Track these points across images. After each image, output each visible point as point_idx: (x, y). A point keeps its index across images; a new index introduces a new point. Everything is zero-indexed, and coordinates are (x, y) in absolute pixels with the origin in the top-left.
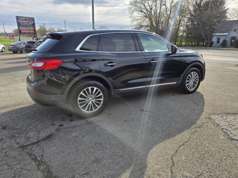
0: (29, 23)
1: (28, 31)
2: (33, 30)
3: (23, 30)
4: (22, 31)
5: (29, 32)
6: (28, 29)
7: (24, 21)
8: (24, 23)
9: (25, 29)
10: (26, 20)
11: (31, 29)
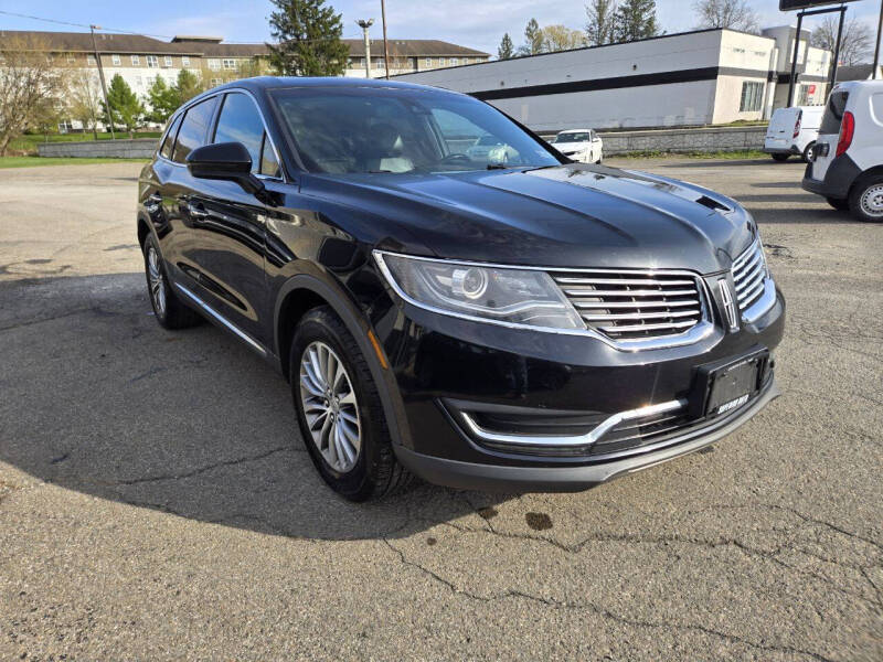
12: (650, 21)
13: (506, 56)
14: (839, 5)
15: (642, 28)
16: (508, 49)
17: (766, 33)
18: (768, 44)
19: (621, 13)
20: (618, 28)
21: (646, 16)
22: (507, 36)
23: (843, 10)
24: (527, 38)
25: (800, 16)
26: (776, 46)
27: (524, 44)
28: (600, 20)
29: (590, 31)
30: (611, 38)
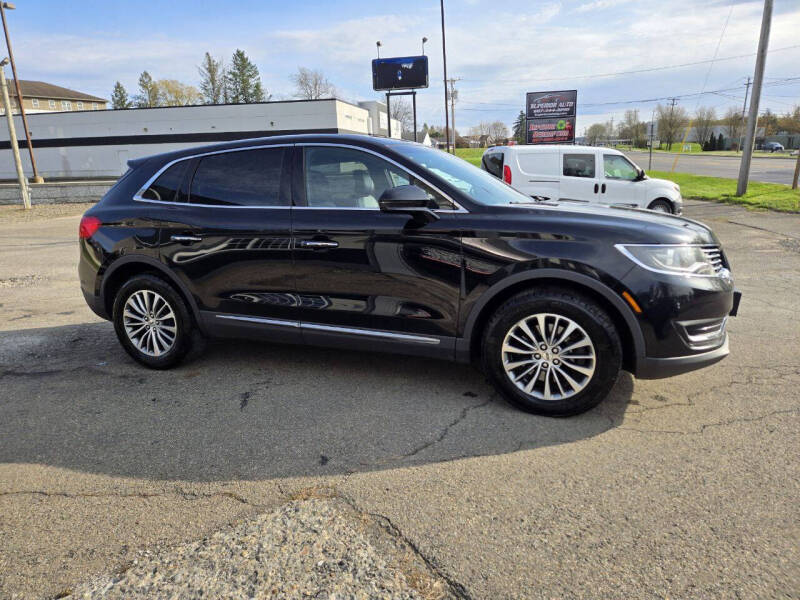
0: (559, 110)
1: (552, 134)
2: (566, 129)
3: (539, 130)
4: (536, 135)
5: (555, 137)
6: (553, 127)
7: (548, 105)
8: (545, 109)
9: (545, 127)
10: (551, 101)
11: (561, 125)
12: (257, 86)
13: (121, 105)
14: (410, 91)
15: (251, 91)
16: (122, 97)
17: (361, 105)
18: (364, 114)
19: (230, 76)
20: (230, 88)
21: (252, 81)
22: (118, 84)
23: (414, 94)
24: (141, 88)
25: (388, 95)
26: (370, 116)
27: (139, 94)
28: (213, 80)
29: (205, 88)
30: (225, 96)
